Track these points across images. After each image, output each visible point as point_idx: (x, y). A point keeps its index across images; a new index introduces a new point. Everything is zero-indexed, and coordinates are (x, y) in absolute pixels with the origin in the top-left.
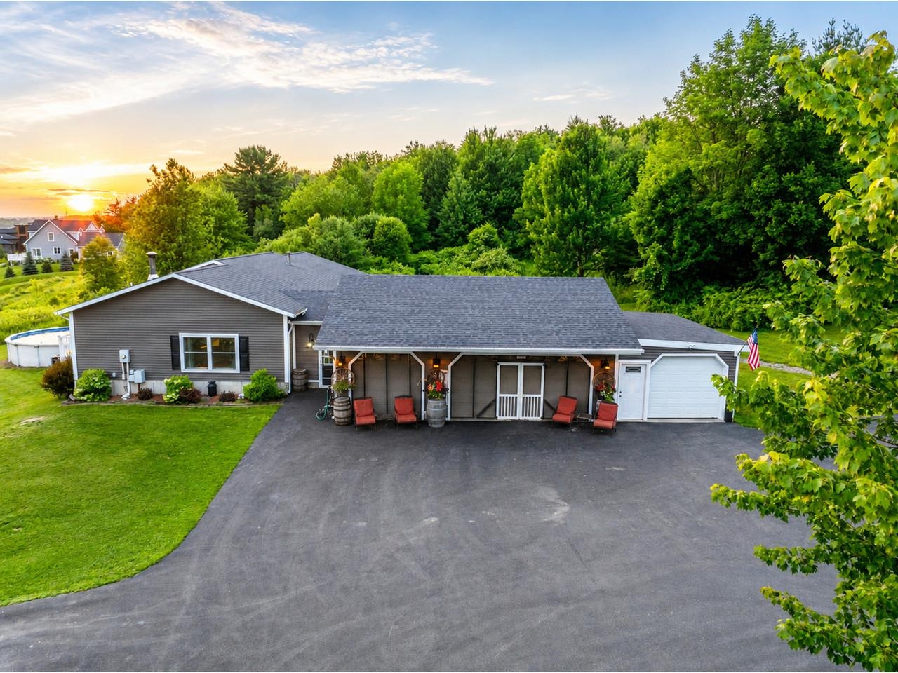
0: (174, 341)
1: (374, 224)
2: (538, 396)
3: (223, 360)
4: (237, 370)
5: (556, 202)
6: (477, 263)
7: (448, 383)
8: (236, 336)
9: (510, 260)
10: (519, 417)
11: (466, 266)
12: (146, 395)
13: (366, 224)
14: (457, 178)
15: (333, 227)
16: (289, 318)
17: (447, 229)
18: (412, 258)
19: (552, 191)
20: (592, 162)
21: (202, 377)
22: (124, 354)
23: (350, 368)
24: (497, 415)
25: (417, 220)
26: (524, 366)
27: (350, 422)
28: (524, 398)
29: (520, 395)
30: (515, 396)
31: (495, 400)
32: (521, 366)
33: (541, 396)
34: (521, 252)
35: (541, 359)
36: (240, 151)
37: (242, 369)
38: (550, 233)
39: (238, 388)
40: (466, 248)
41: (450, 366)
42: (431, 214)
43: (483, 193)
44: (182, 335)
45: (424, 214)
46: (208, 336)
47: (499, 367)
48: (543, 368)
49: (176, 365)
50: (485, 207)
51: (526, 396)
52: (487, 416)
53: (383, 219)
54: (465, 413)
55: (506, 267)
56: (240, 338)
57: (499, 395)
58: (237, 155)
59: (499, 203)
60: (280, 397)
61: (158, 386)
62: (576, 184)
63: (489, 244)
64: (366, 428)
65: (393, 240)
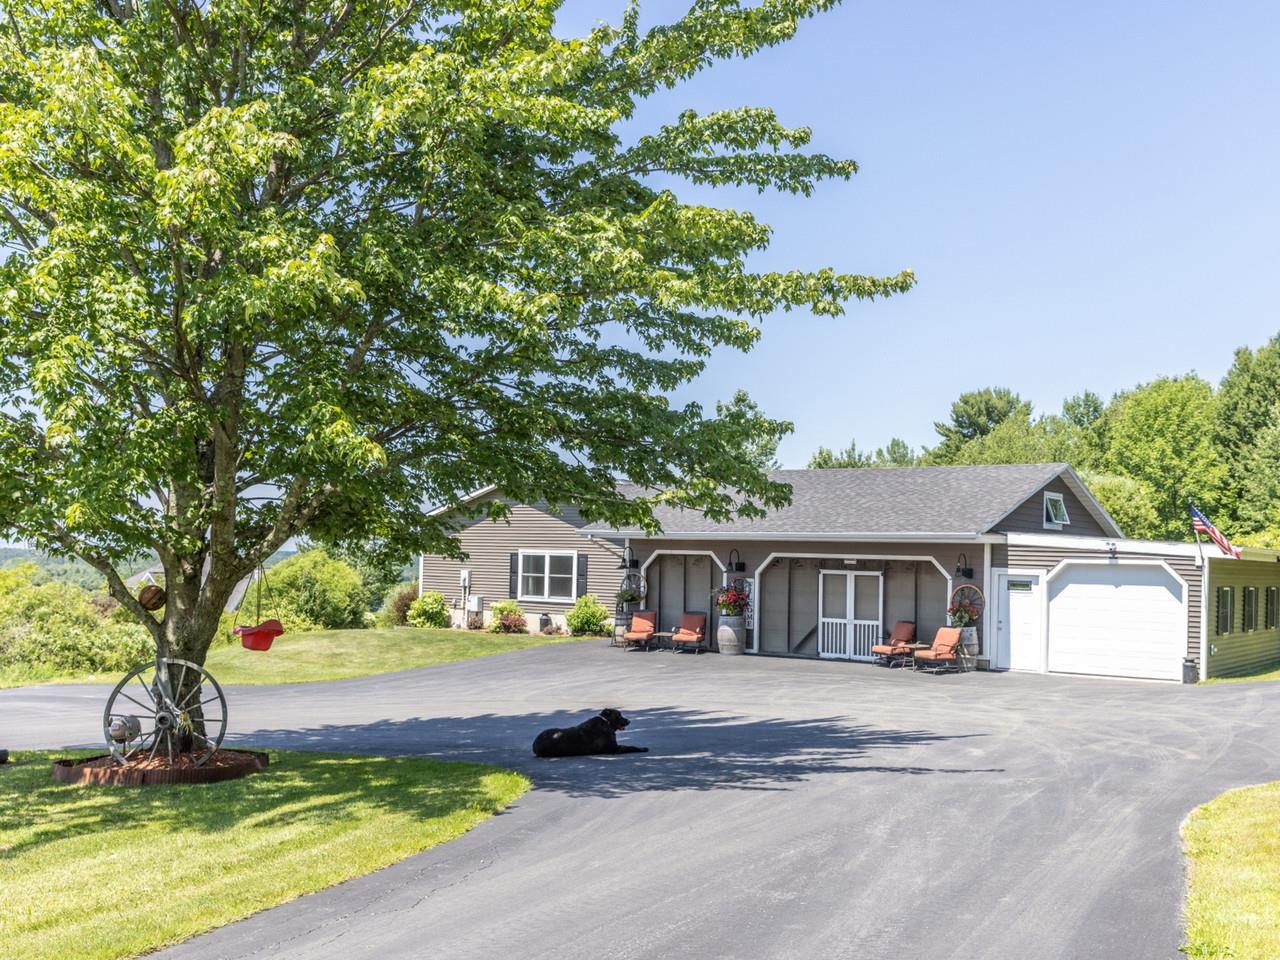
0: (514, 557)
2: (875, 623)
4: (573, 599)
8: (574, 554)
10: (850, 654)
22: (463, 577)
23: (643, 573)
24: (820, 650)
26: (856, 576)
28: (855, 626)
29: (850, 619)
30: (843, 621)
31: (816, 628)
32: (851, 575)
33: (880, 622)
35: (877, 565)
37: (578, 597)
41: (758, 572)
44: (522, 552)
46: (547, 554)
47: (821, 577)
49: (513, 593)
51: (858, 622)
52: (807, 652)
54: (779, 646)
56: (579, 555)
57: (821, 620)
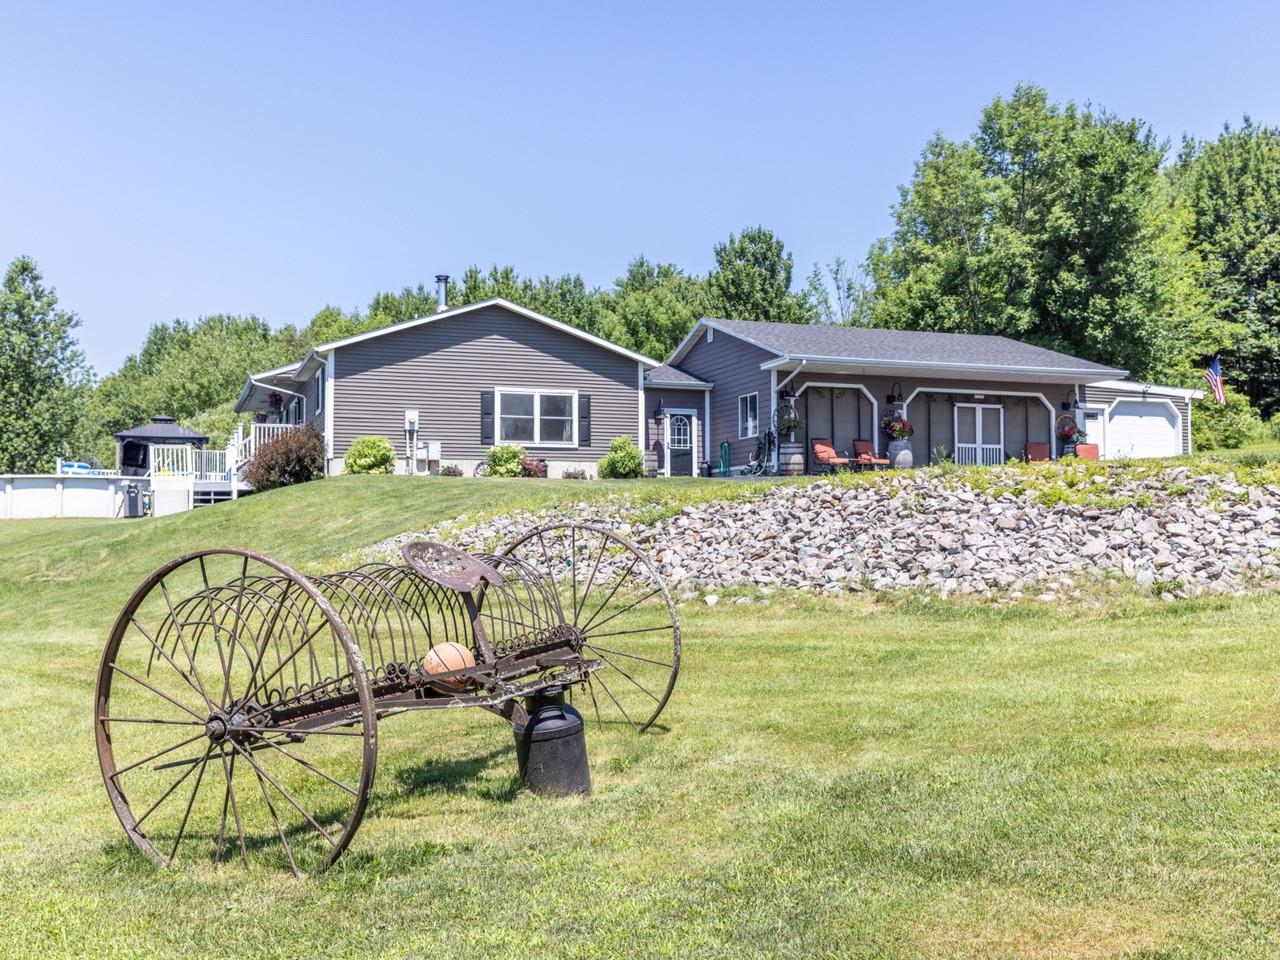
2: (997, 446)
3: (555, 428)
4: (575, 443)
8: (575, 394)
22: (411, 417)
26: (984, 409)
28: (983, 449)
29: (979, 444)
30: (973, 446)
31: (953, 452)
32: (979, 408)
33: (1002, 446)
35: (999, 399)
37: (580, 442)
41: (905, 406)
44: (498, 391)
46: (537, 393)
47: (956, 409)
48: (1002, 411)
49: (487, 437)
51: (985, 446)
56: (581, 397)
57: (957, 444)
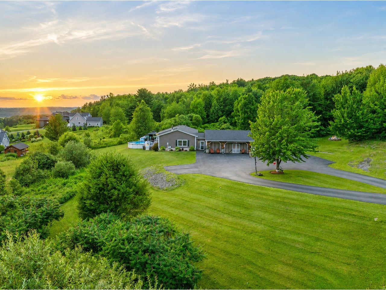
1: (192, 117)
3: (185, 144)
4: (187, 146)
5: (243, 113)
6: (221, 128)
7: (225, 147)
8: (187, 140)
9: (231, 127)
10: (236, 152)
11: (218, 128)
12: (172, 150)
13: (190, 117)
14: (214, 102)
15: (183, 118)
16: (197, 137)
17: (212, 118)
18: (203, 126)
19: (242, 110)
20: (252, 103)
21: (181, 147)
22: (168, 144)
23: (209, 144)
25: (203, 115)
27: (210, 153)
29: (236, 149)
31: (232, 150)
32: (236, 144)
33: (239, 149)
34: (234, 124)
36: (139, 90)
37: (188, 146)
38: (241, 120)
39: (188, 149)
40: (218, 123)
42: (207, 113)
43: (222, 107)
44: (178, 140)
45: (205, 113)
46: (182, 140)
47: (233, 144)
48: (240, 144)
49: (176, 145)
50: (223, 112)
52: (231, 152)
53: (194, 115)
54: (227, 152)
55: (230, 129)
56: (188, 141)
58: (138, 91)
59: (227, 110)
60: (195, 151)
61: (174, 149)
62: (247, 108)
63: (225, 123)
64: (212, 153)
65: (198, 121)
